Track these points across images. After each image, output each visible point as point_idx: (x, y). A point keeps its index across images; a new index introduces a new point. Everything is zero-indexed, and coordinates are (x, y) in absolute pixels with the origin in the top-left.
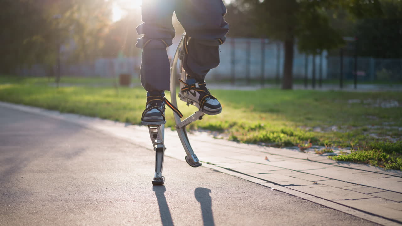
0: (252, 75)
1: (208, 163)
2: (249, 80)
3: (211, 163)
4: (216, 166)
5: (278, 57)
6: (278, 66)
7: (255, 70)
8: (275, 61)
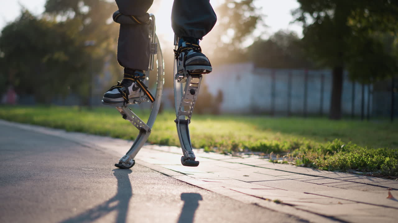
0: (293, 109)
1: (278, 202)
2: (289, 114)
3: (284, 202)
4: (298, 209)
5: (322, 91)
6: (322, 99)
7: (296, 104)
8: (318, 95)
